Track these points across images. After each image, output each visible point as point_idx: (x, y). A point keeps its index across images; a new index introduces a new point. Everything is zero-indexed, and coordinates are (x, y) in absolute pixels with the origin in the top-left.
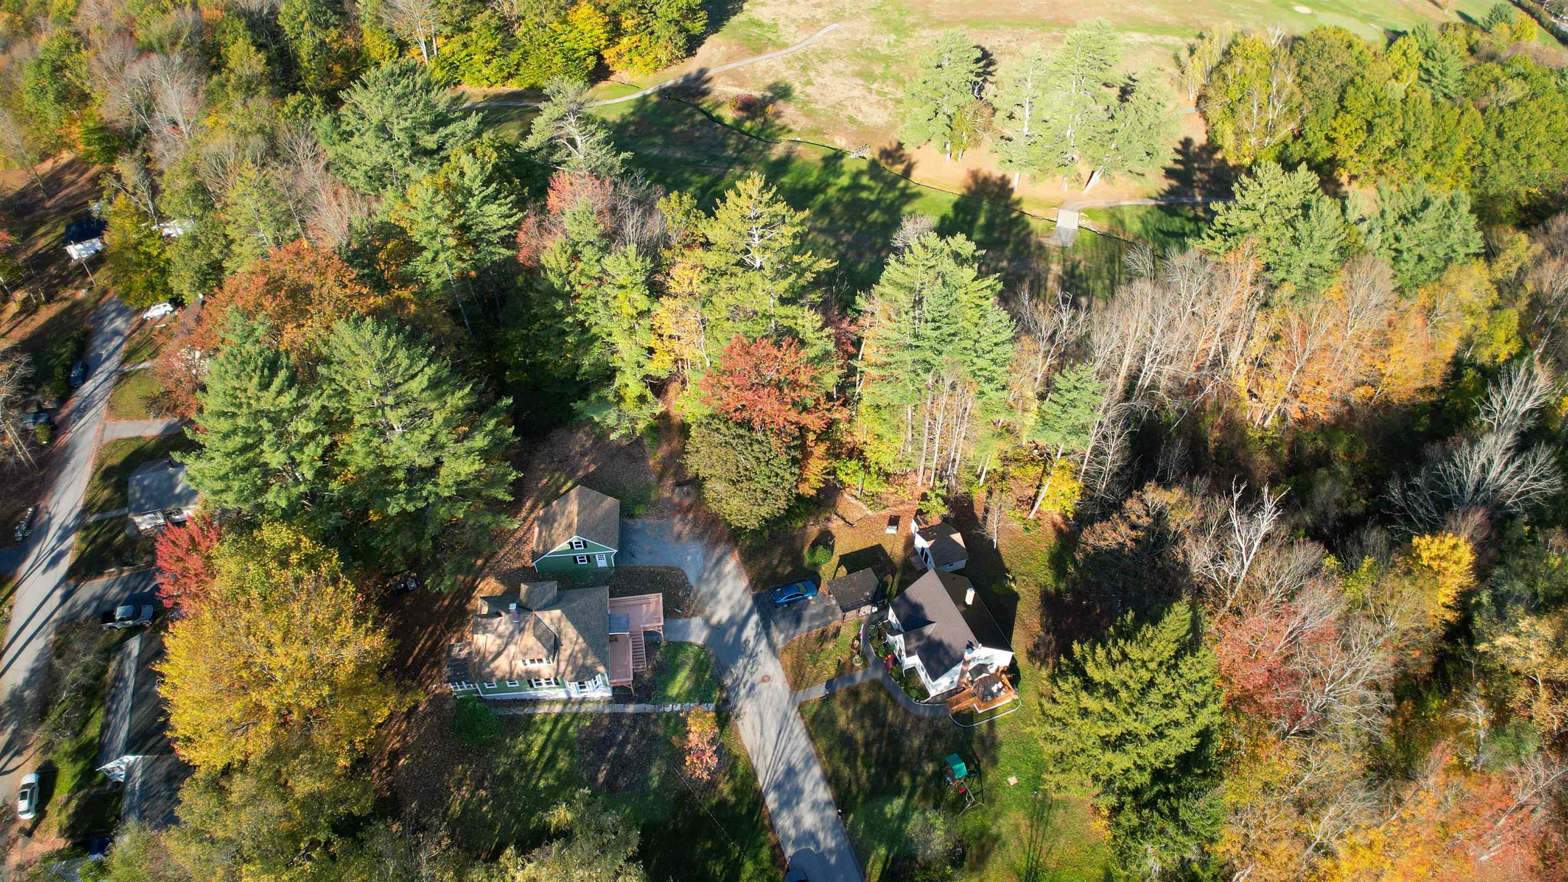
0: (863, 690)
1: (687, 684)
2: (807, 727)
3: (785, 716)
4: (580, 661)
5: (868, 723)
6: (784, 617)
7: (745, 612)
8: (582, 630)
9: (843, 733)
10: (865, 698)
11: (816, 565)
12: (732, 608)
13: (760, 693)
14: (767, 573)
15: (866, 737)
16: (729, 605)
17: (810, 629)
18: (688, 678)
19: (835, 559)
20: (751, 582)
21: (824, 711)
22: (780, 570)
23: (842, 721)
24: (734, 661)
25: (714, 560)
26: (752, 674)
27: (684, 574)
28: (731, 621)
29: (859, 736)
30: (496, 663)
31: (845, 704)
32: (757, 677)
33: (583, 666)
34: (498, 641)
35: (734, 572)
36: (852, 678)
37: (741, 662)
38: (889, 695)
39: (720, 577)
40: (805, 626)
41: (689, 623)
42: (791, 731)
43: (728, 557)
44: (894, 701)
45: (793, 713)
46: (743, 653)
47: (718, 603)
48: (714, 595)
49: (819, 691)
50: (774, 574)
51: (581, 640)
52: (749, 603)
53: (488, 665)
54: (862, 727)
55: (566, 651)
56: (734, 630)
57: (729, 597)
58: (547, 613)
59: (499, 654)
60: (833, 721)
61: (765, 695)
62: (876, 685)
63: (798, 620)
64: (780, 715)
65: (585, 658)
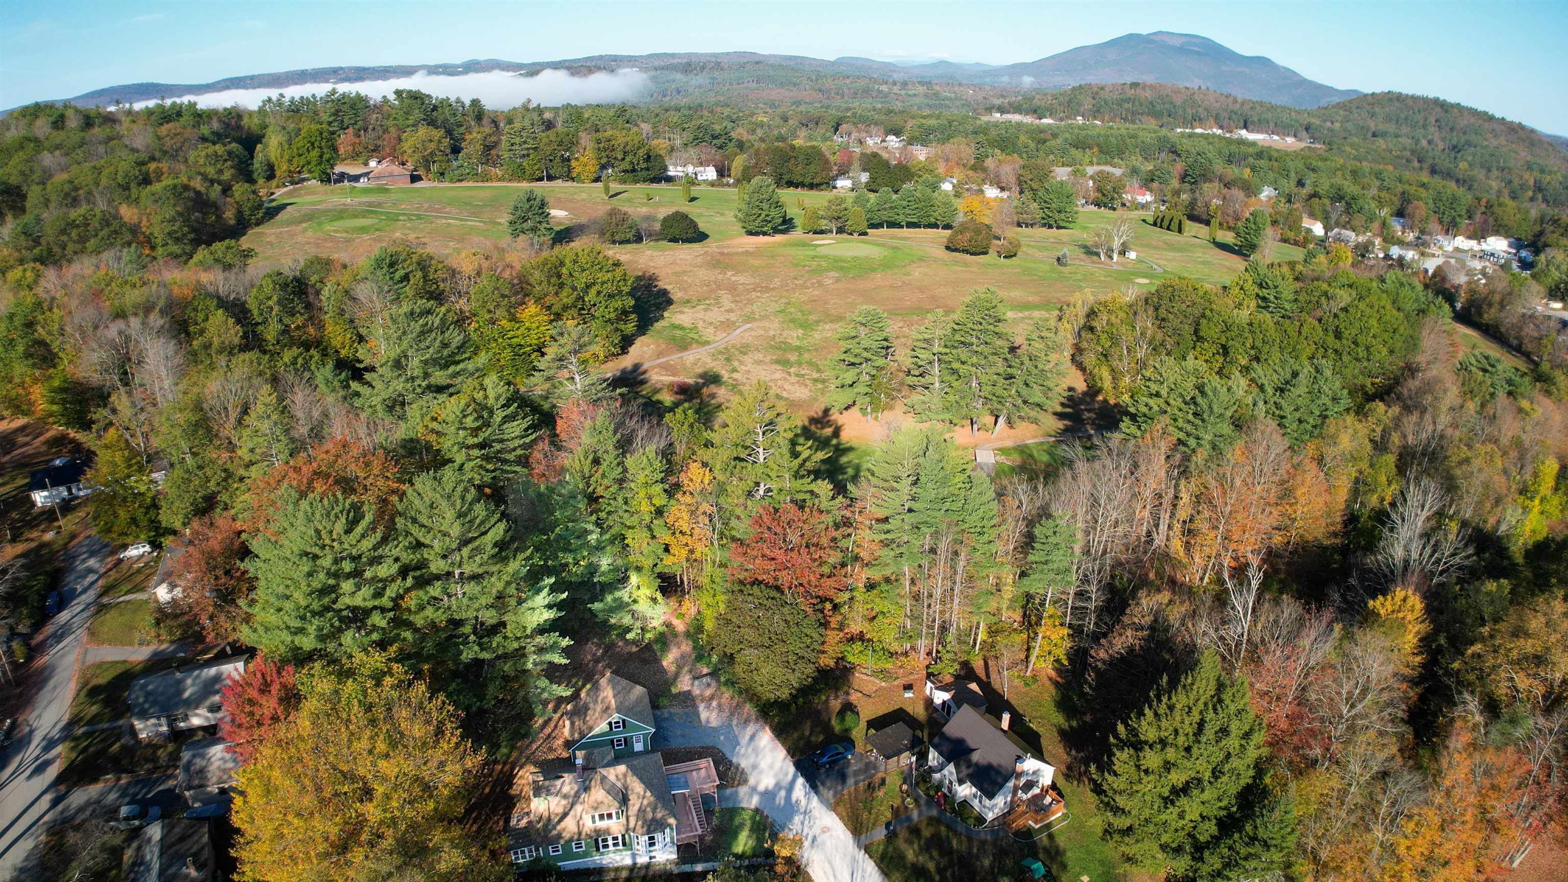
0: (923, 826)
1: (750, 842)
2: (879, 867)
3: (854, 860)
4: (650, 816)
5: (935, 854)
6: (828, 776)
7: (790, 777)
8: (648, 785)
9: (914, 866)
10: (926, 833)
11: (847, 731)
12: (776, 775)
13: (824, 843)
14: (802, 743)
15: (938, 864)
16: (772, 773)
17: (856, 783)
18: (749, 837)
19: (863, 725)
20: (788, 752)
21: (890, 849)
22: (813, 739)
23: (910, 855)
24: (790, 819)
25: (747, 737)
26: (811, 828)
27: (720, 751)
28: (778, 786)
29: (931, 866)
30: (563, 824)
31: (909, 842)
32: (816, 830)
33: (654, 820)
34: (564, 802)
35: (770, 746)
36: (909, 819)
37: (797, 819)
38: (948, 827)
39: (756, 751)
40: (851, 781)
41: (737, 792)
42: (864, 871)
43: (761, 734)
44: (956, 833)
45: (861, 855)
46: (798, 811)
47: (761, 773)
48: (755, 767)
49: (880, 834)
50: (808, 743)
51: (648, 794)
52: (792, 769)
53: (554, 828)
54: (931, 857)
55: (635, 805)
56: (783, 793)
57: (771, 767)
58: (611, 770)
59: (565, 815)
60: (902, 857)
61: (828, 844)
62: (932, 821)
63: (843, 778)
64: (848, 859)
65: (654, 810)
